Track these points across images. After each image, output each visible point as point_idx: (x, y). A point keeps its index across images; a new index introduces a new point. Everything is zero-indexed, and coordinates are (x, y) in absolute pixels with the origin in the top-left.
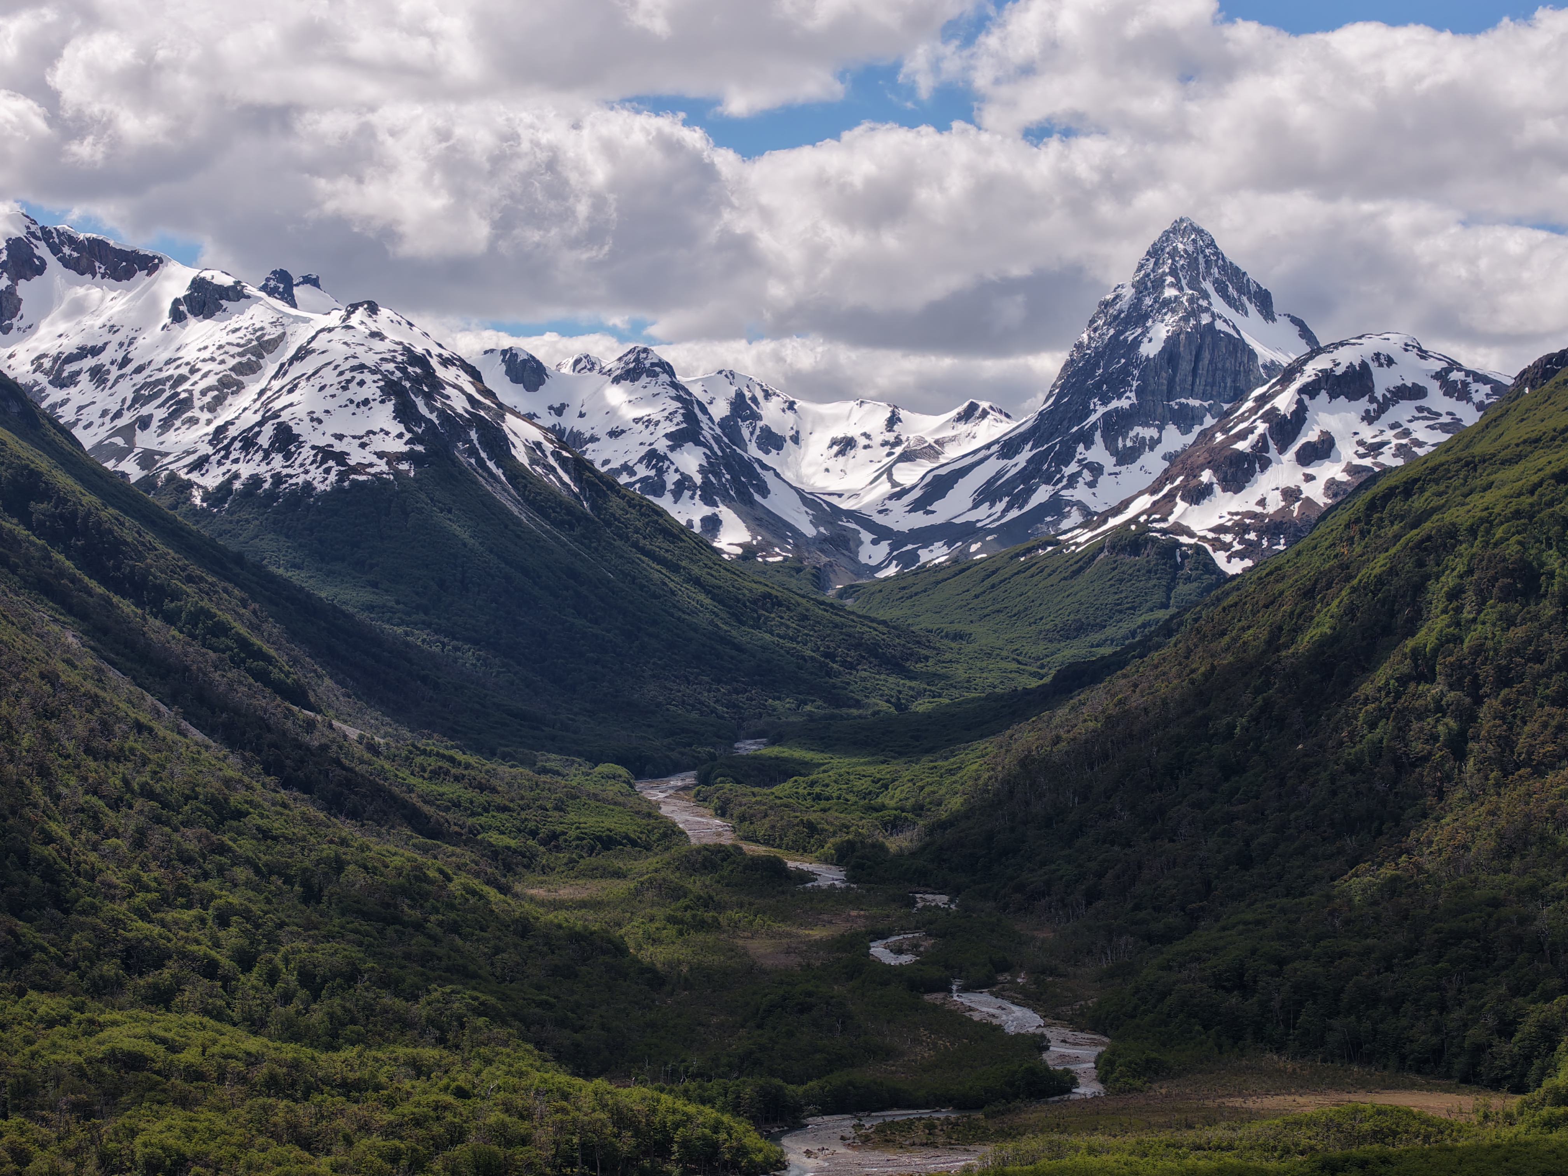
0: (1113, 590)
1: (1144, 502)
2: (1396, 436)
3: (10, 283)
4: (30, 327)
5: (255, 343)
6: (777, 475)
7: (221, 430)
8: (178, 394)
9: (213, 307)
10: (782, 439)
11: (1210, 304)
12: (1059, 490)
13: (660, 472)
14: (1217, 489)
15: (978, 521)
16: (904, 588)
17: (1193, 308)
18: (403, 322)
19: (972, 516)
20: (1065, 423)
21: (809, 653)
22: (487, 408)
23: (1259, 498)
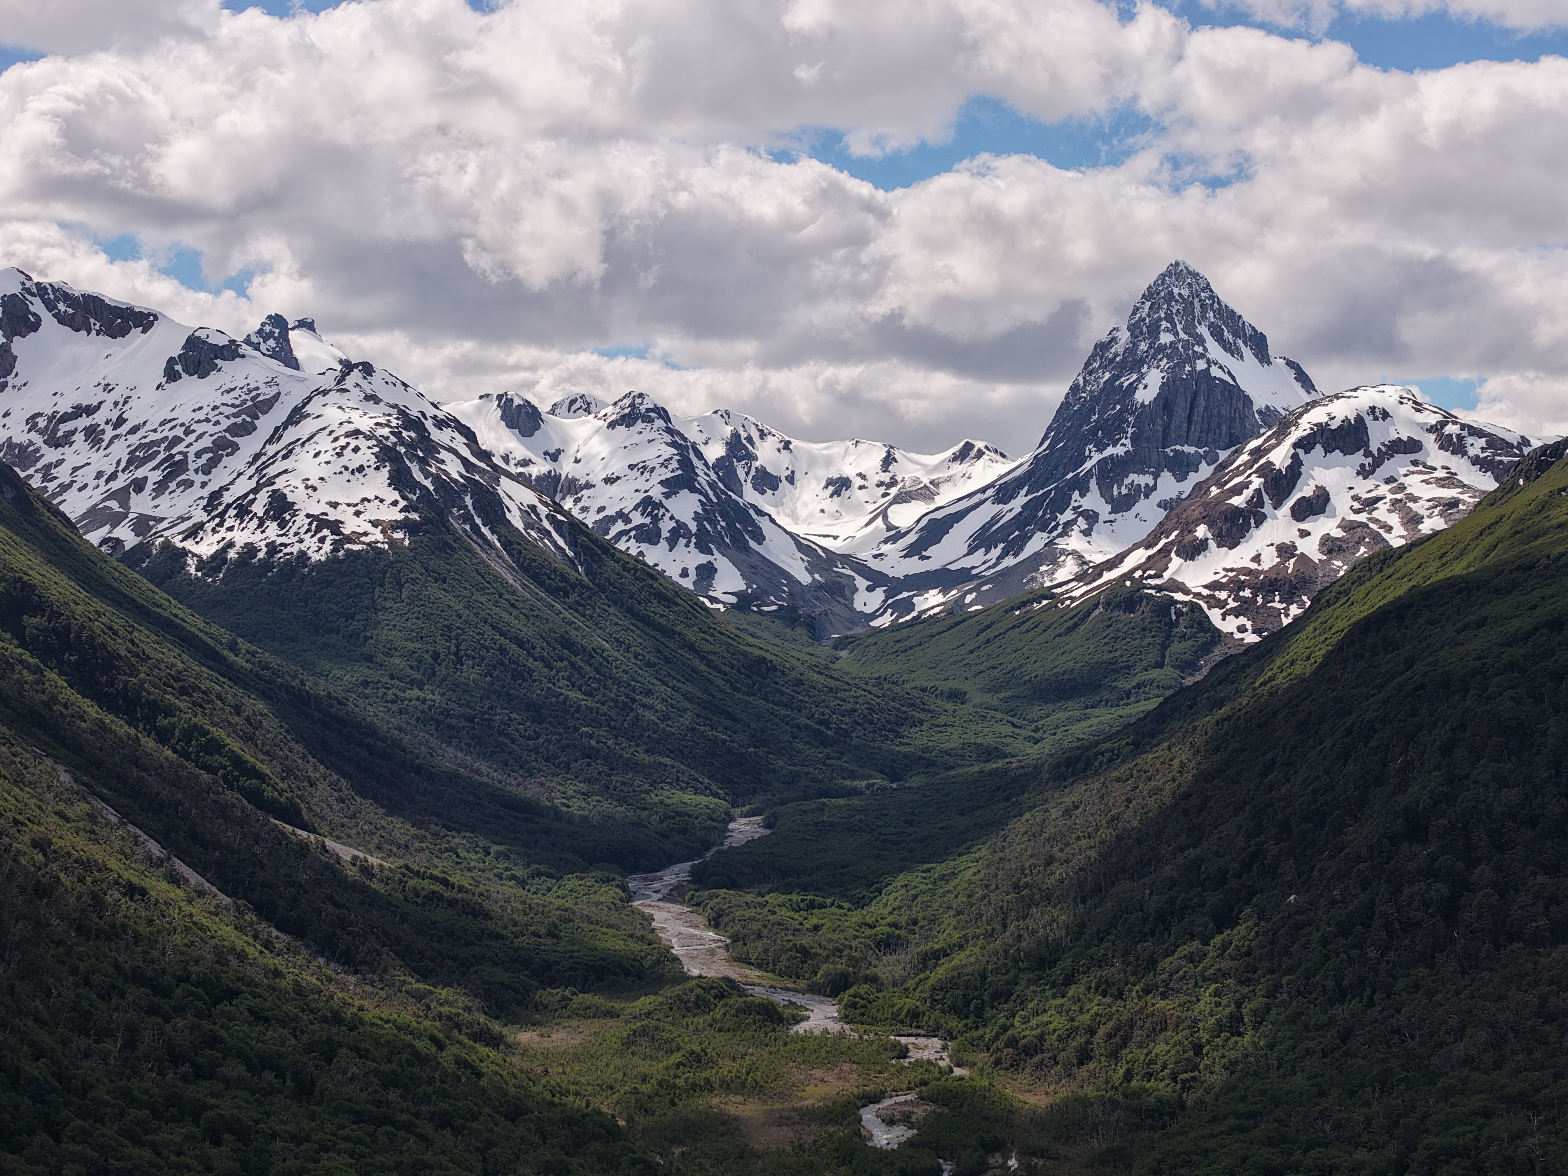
0: (1107, 648)
1: (1139, 556)
2: (1390, 491)
3: (5, 340)
4: (25, 385)
5: (250, 403)
6: (773, 521)
7: (215, 496)
8: (173, 456)
9: (207, 367)
10: (778, 479)
11: (1205, 349)
12: (1055, 538)
13: (656, 519)
14: (1212, 544)
15: (973, 568)
16: (899, 641)
17: (1188, 354)
18: (398, 383)
19: (967, 563)
20: (1061, 468)
21: (804, 721)
22: (482, 472)
23: (1254, 554)
